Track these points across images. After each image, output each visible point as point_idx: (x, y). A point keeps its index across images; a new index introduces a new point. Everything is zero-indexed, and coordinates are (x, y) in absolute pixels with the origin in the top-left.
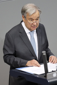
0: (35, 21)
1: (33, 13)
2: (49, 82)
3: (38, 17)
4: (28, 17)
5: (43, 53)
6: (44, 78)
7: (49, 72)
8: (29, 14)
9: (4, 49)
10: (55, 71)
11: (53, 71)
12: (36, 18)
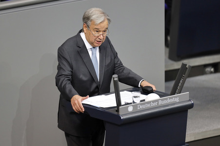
0: (101, 33)
1: (100, 21)
2: (123, 119)
3: (107, 28)
4: (92, 27)
6: (116, 113)
7: (122, 104)
8: (94, 22)
10: (131, 103)
11: (128, 104)
12: (104, 29)
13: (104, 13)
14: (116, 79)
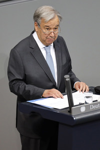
0: (52, 30)
1: (50, 18)
4: (42, 25)
5: (66, 78)
6: (68, 114)
7: (74, 105)
8: (44, 20)
9: (9, 73)
10: (84, 104)
11: (81, 104)
12: (54, 27)
13: (54, 10)
14: (67, 80)
